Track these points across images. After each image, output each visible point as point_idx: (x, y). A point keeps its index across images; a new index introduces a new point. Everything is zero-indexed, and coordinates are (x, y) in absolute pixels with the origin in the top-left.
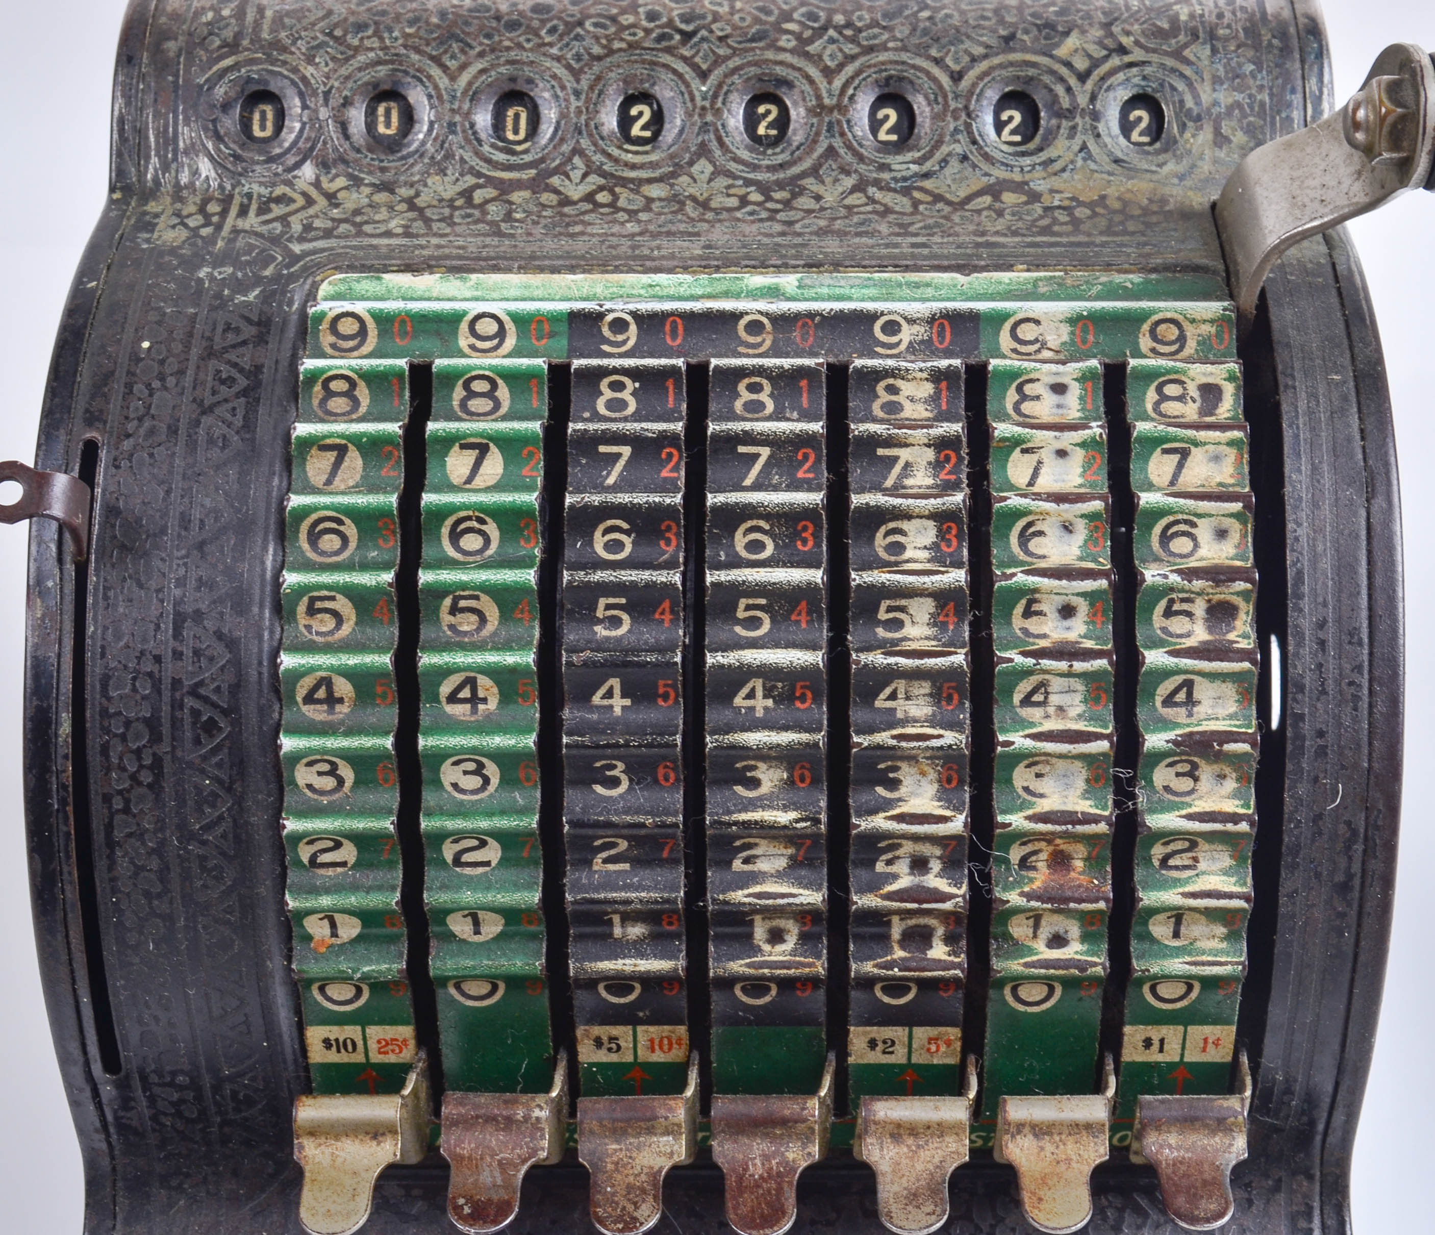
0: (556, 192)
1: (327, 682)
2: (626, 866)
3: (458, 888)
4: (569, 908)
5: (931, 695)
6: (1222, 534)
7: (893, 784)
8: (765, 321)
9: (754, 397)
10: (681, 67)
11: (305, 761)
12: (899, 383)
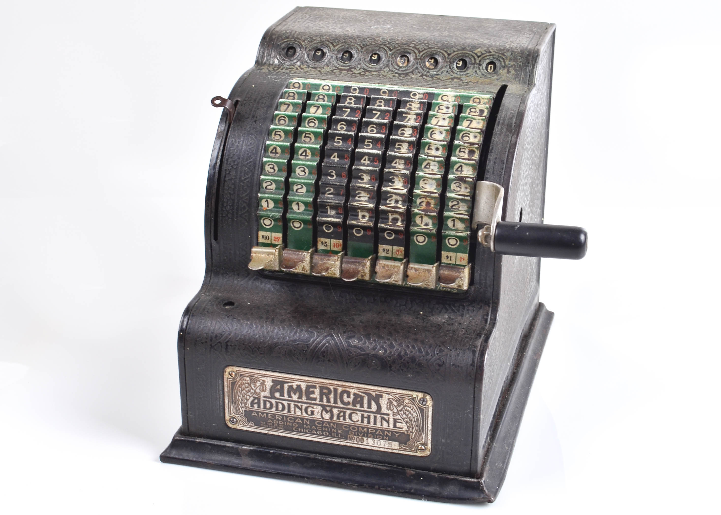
0: (352, 72)
1: (275, 148)
2: (332, 196)
3: (295, 196)
4: (318, 203)
5: (404, 164)
6: (475, 137)
7: (393, 182)
8: (387, 91)
9: (380, 104)
10: (386, 48)
11: (268, 164)
12: (412, 104)
